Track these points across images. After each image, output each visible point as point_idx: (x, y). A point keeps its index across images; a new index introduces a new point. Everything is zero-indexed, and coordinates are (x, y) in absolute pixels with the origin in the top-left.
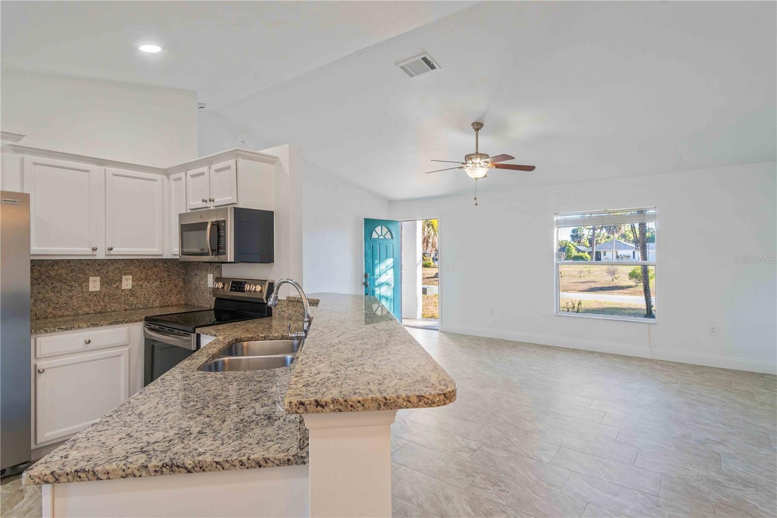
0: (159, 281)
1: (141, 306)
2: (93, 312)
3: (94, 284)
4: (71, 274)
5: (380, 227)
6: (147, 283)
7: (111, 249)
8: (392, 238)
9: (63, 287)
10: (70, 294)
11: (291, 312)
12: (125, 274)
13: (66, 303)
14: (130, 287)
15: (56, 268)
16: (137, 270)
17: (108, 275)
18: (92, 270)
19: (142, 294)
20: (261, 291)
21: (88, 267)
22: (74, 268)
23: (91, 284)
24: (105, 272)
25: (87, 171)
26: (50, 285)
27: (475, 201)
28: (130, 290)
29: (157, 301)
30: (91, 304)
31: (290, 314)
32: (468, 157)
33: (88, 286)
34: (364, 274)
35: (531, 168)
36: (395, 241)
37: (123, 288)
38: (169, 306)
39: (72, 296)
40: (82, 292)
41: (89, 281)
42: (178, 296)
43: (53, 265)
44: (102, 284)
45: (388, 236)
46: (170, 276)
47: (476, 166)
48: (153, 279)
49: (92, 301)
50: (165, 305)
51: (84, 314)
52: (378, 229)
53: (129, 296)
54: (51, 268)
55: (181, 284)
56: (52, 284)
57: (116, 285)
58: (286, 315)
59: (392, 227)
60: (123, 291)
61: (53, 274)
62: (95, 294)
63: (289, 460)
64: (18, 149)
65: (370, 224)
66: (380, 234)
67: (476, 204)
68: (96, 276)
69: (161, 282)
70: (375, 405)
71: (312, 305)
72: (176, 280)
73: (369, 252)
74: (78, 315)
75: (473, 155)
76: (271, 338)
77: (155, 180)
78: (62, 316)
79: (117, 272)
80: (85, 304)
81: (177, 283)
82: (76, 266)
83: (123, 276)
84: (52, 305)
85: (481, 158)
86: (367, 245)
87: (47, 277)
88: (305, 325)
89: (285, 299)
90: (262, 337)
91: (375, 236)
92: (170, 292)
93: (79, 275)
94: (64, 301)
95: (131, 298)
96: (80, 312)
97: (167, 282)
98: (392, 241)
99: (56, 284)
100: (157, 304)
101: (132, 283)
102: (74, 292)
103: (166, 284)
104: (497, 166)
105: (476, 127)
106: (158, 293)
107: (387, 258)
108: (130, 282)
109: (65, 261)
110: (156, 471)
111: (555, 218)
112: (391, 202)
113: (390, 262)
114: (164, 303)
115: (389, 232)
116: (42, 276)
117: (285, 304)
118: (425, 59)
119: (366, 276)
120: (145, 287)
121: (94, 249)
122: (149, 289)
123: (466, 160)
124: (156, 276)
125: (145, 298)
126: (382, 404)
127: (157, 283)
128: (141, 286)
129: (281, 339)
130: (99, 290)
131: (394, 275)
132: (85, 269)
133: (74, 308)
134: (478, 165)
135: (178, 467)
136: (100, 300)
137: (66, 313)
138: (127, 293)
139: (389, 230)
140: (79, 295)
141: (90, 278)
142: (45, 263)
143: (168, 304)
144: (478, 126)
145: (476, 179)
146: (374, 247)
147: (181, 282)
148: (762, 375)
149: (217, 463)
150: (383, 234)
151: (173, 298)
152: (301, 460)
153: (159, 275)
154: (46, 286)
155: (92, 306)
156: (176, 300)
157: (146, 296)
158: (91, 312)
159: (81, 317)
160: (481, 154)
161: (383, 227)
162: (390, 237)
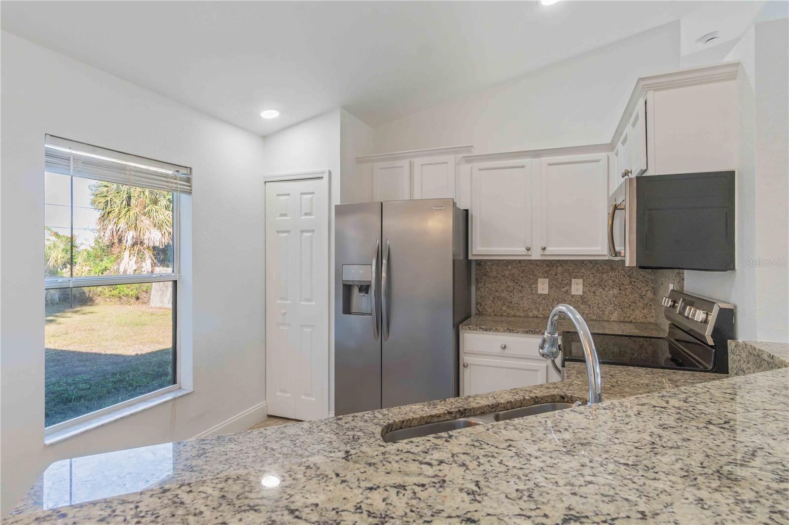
0: (618, 288)
1: (594, 318)
2: (542, 316)
3: (543, 287)
4: (522, 275)
6: (601, 290)
7: (544, 249)
9: (515, 286)
10: (521, 295)
12: (575, 277)
13: (517, 303)
14: (581, 293)
15: (510, 268)
16: (589, 273)
17: (557, 277)
18: (541, 272)
19: (595, 303)
20: (706, 322)
21: (538, 268)
22: (525, 268)
23: (540, 286)
24: (554, 273)
25: (523, 167)
26: (505, 284)
28: (581, 296)
29: (615, 314)
30: (540, 307)
33: (536, 288)
37: (572, 294)
38: (631, 322)
39: (523, 297)
40: (532, 294)
41: (537, 283)
42: (645, 311)
43: (507, 265)
44: (550, 287)
46: (633, 283)
48: (609, 285)
49: (541, 305)
50: (626, 320)
51: (533, 317)
53: (580, 304)
54: (506, 268)
55: (650, 294)
56: (506, 283)
57: (565, 289)
60: (573, 296)
61: (507, 273)
62: (544, 297)
64: (469, 160)
68: (545, 278)
69: (620, 290)
72: (642, 289)
74: (527, 317)
77: (598, 161)
78: (515, 316)
79: (566, 274)
80: (534, 306)
81: (644, 293)
82: (526, 267)
83: (573, 280)
84: (506, 303)
87: (503, 276)
92: (634, 305)
93: (529, 276)
94: (516, 301)
95: (582, 306)
96: (530, 314)
97: (628, 290)
99: (510, 284)
100: (615, 317)
101: (583, 289)
102: (524, 293)
103: (627, 294)
106: (616, 303)
108: (581, 287)
109: (517, 261)
114: (624, 318)
116: (499, 275)
120: (600, 294)
121: (528, 249)
122: (604, 297)
124: (614, 281)
125: (599, 308)
127: (616, 291)
128: (594, 293)
130: (548, 293)
132: (534, 270)
133: (524, 309)
136: (549, 304)
137: (518, 314)
138: (578, 299)
140: (529, 297)
141: (539, 279)
142: (501, 262)
143: (629, 320)
147: (649, 292)
151: (637, 312)
153: (617, 281)
154: (501, 285)
155: (541, 309)
156: (642, 315)
157: (599, 306)
158: (540, 316)
159: (530, 319)
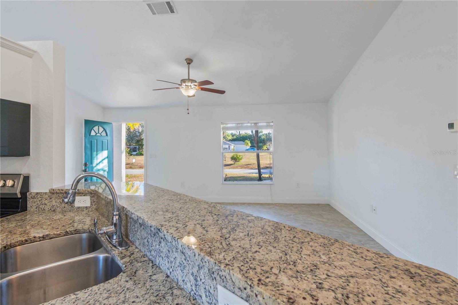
5: (98, 127)
8: (107, 135)
11: (54, 204)
20: (13, 186)
27: (187, 112)
31: (53, 206)
32: (184, 81)
34: (84, 163)
35: (222, 92)
36: (109, 138)
45: (104, 134)
47: (188, 88)
52: (96, 128)
58: (47, 208)
59: (106, 127)
65: (89, 124)
66: (97, 132)
67: (188, 113)
71: (84, 196)
73: (88, 146)
75: (187, 80)
76: (51, 236)
85: (191, 82)
86: (86, 141)
88: (115, 219)
89: (47, 191)
90: (39, 237)
91: (93, 133)
98: (107, 138)
104: (202, 89)
105: (188, 61)
107: (103, 151)
111: (222, 126)
112: (105, 109)
113: (105, 153)
115: (104, 131)
117: (47, 196)
118: (168, 3)
119: (86, 165)
123: (181, 83)
129: (65, 235)
131: (108, 164)
134: (190, 87)
139: (104, 129)
144: (189, 61)
145: (188, 96)
146: (92, 142)
150: (100, 132)
160: (192, 80)
161: (100, 127)
162: (105, 135)
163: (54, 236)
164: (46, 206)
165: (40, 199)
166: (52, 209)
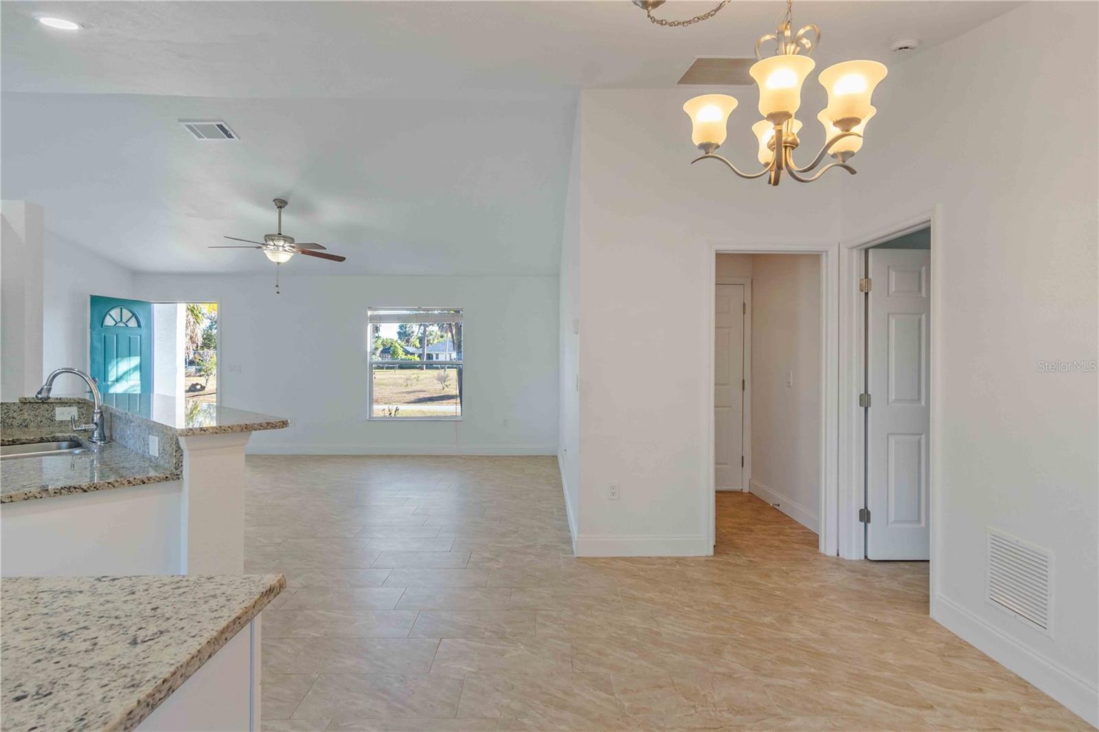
5: (119, 309)
8: (139, 326)
11: (26, 416)
27: (276, 289)
31: (25, 420)
32: (269, 237)
35: (341, 259)
36: (143, 331)
45: (133, 323)
47: (278, 249)
52: (115, 313)
59: (136, 310)
63: (167, 477)
65: (100, 304)
66: (118, 320)
67: (278, 293)
70: (240, 429)
73: (99, 346)
75: (275, 236)
76: (23, 441)
85: (285, 241)
86: (94, 336)
89: (18, 401)
91: (109, 322)
98: (139, 331)
104: (303, 252)
105: (279, 204)
107: (130, 356)
110: (55, 493)
111: (369, 313)
112: (136, 274)
113: (136, 361)
115: (133, 318)
117: (16, 407)
118: (221, 127)
123: (266, 240)
126: (244, 428)
129: (39, 442)
131: (141, 380)
134: (281, 249)
135: (75, 488)
139: (134, 314)
144: (281, 204)
145: (278, 263)
146: (107, 339)
148: (536, 457)
149: (109, 483)
150: (124, 320)
152: (177, 477)
160: (285, 237)
161: (123, 310)
162: (136, 325)
163: (26, 441)
164: (14, 420)
165: (6, 411)
166: (24, 424)
